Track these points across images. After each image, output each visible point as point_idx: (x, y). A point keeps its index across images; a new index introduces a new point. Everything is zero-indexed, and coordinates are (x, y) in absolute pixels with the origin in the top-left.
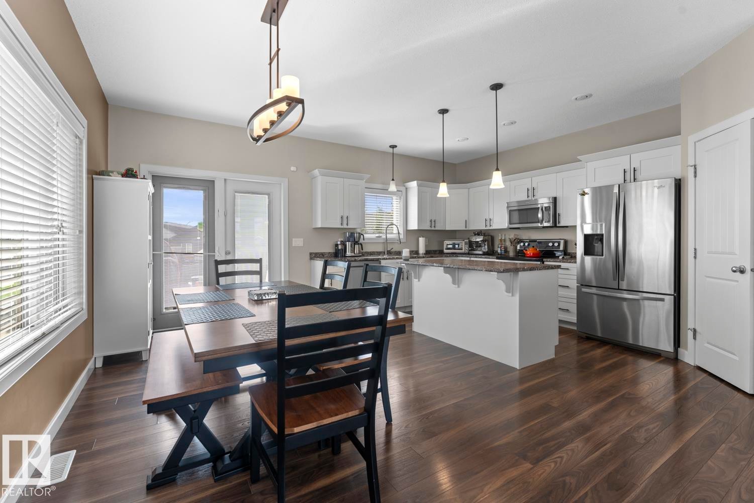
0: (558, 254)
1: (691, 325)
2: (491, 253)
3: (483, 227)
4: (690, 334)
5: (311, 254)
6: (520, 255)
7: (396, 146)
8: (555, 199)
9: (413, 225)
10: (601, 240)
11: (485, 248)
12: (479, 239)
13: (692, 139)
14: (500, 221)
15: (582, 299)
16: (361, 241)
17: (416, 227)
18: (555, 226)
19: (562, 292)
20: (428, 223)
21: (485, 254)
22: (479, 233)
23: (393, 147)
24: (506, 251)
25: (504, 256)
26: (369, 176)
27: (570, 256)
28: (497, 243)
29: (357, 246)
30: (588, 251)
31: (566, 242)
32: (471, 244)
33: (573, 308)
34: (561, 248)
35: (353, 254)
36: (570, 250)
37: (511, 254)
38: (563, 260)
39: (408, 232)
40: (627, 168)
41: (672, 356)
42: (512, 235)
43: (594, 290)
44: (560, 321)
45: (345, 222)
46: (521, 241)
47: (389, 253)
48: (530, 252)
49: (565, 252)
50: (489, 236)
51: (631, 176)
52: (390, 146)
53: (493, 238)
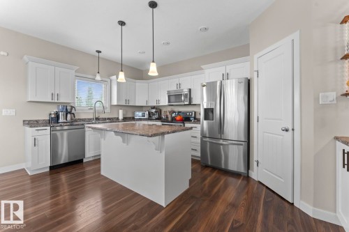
0: (192, 119)
1: (255, 159)
2: (159, 119)
3: (155, 105)
4: (255, 164)
5: (24, 121)
6: (174, 120)
7: (101, 52)
8: (190, 90)
9: (115, 102)
10: (212, 112)
11: (156, 116)
12: (154, 111)
13: (256, 56)
14: (164, 101)
15: (203, 144)
16: (73, 111)
17: (116, 104)
18: (190, 104)
19: (194, 140)
20: (124, 102)
21: (156, 119)
22: (153, 108)
23: (99, 52)
24: (167, 117)
25: (166, 120)
26: (78, 68)
27: (197, 120)
28: (163, 113)
29: (69, 116)
30: (206, 118)
31: (195, 113)
32: (150, 114)
33: (199, 148)
34: (193, 116)
35: (65, 121)
36: (197, 117)
37: (170, 119)
38: (194, 123)
39: (112, 106)
40: (224, 73)
41: (246, 175)
42: (170, 109)
43: (208, 139)
44: (192, 156)
45: (56, 98)
46: (174, 112)
47: (97, 119)
48: (178, 118)
49: (195, 118)
50: (158, 110)
51: (226, 76)
52: (97, 51)
53: (161, 110)
